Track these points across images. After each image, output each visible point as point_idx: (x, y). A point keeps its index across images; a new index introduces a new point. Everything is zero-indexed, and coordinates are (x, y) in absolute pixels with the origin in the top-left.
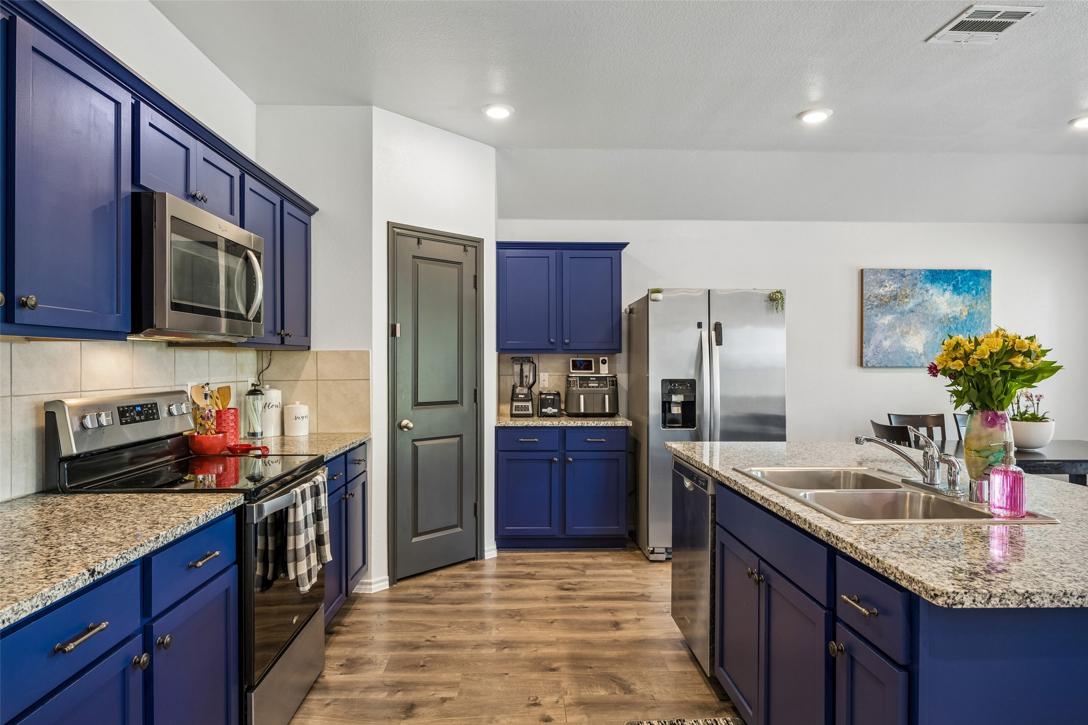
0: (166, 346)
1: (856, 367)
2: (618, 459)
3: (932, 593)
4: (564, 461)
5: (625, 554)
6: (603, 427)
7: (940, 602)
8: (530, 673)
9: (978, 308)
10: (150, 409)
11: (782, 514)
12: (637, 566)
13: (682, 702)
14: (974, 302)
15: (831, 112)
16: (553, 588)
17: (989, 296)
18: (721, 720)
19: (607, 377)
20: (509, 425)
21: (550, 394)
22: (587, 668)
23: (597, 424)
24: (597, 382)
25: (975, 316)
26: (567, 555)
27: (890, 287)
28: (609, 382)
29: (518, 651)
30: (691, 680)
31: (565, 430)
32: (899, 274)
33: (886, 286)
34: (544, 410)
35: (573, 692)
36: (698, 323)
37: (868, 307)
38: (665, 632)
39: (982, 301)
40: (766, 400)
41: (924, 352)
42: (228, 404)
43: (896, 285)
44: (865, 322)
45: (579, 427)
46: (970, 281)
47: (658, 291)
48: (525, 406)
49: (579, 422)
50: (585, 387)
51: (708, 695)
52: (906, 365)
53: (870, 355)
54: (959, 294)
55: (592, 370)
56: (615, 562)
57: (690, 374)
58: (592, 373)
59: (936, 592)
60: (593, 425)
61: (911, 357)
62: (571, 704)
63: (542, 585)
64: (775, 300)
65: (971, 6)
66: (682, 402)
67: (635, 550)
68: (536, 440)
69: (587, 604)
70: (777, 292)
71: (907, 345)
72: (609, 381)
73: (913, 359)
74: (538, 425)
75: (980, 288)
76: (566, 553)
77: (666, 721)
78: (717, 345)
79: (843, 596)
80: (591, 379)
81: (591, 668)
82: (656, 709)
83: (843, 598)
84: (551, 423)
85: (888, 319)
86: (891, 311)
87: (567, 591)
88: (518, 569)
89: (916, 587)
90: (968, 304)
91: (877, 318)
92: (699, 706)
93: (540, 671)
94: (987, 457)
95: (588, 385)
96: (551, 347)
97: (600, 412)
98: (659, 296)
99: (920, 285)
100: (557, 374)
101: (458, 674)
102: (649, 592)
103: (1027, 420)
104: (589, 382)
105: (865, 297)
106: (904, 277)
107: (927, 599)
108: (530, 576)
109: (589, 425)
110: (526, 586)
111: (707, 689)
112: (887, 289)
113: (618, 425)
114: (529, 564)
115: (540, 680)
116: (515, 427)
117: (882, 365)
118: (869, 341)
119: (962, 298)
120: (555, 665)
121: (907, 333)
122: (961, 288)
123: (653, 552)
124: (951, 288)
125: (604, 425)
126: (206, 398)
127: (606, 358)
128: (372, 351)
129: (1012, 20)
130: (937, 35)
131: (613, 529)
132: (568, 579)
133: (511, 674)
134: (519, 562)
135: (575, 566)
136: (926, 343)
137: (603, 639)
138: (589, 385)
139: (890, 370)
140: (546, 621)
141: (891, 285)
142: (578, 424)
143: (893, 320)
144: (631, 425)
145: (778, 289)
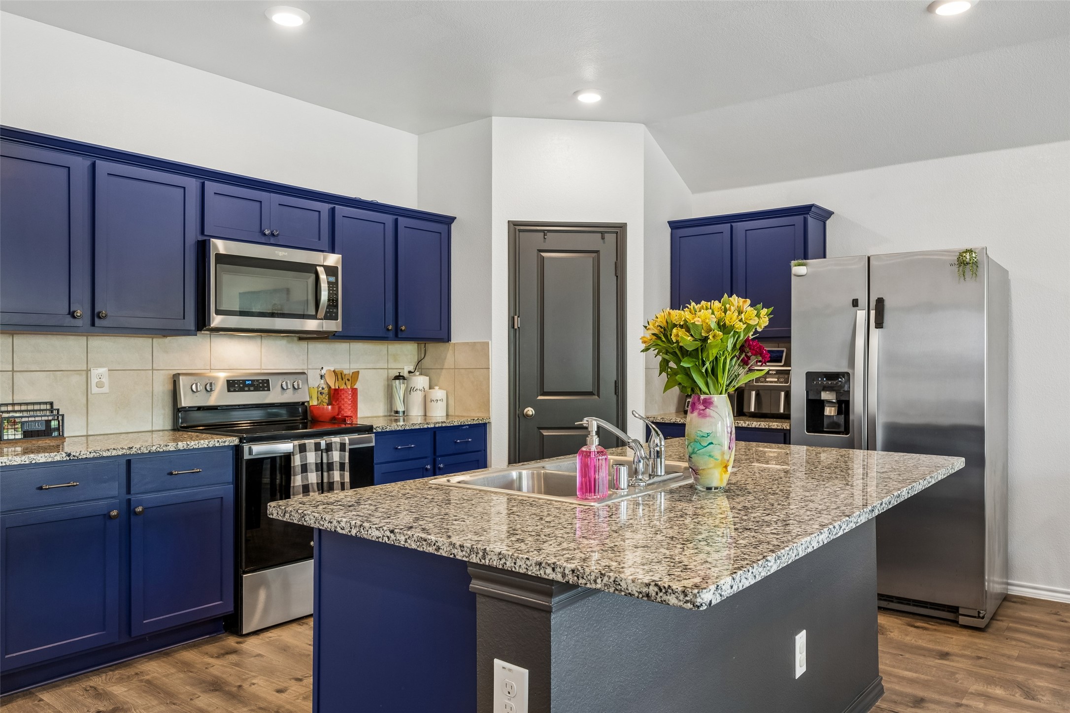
0: (298, 340)
10: (260, 383)
20: (657, 421)
23: (748, 425)
24: (777, 376)
36: (853, 300)
42: (355, 385)
57: (841, 366)
60: (744, 425)
64: (964, 264)
66: (835, 401)
70: (967, 251)
78: (877, 328)
80: (771, 372)
95: (765, 380)
98: (802, 270)
104: (770, 376)
113: (773, 427)
116: (663, 423)
125: (757, 426)
126: (321, 378)
128: (491, 342)
138: (767, 380)
145: (971, 247)
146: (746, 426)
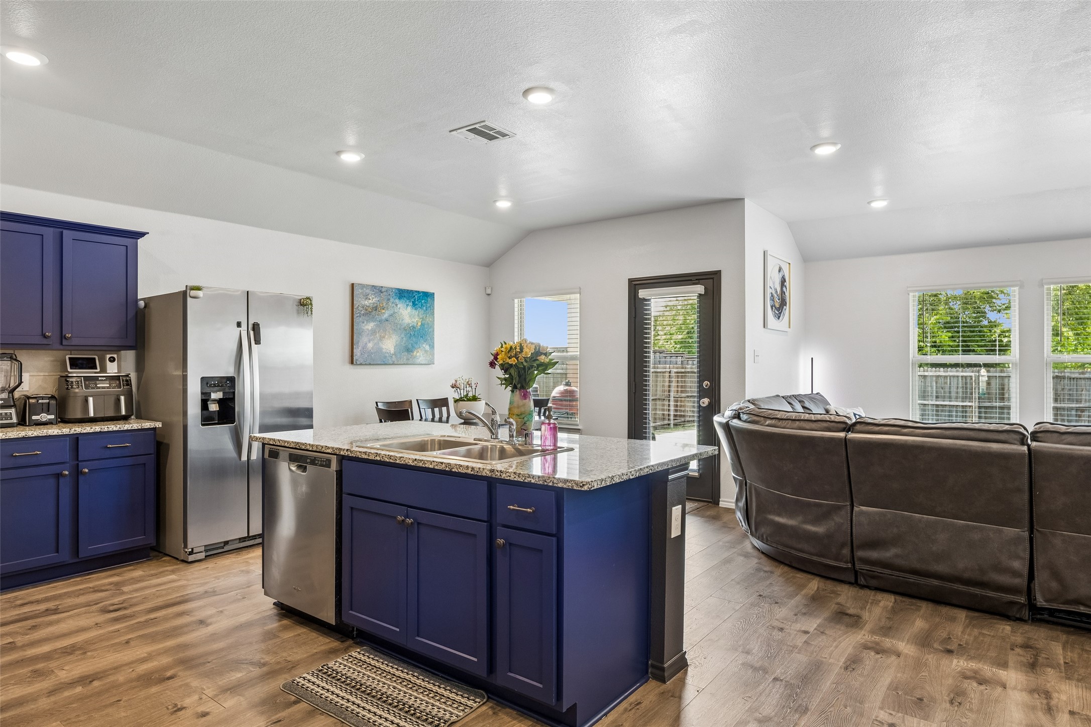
1: (348, 364)
2: (145, 464)
3: (581, 485)
4: (77, 473)
5: (154, 563)
6: (128, 431)
7: (586, 488)
8: (147, 689)
9: (427, 320)
11: (442, 467)
12: (178, 570)
13: (314, 655)
14: (424, 316)
15: (363, 156)
16: (96, 614)
17: (433, 312)
18: (353, 653)
19: (120, 376)
21: (43, 398)
22: (204, 663)
23: (120, 428)
24: (108, 382)
25: (425, 326)
26: (81, 580)
27: (372, 300)
28: (123, 382)
29: (112, 678)
30: (308, 638)
31: (78, 438)
32: (378, 290)
33: (370, 299)
34: (34, 418)
35: (210, 686)
36: (238, 322)
37: (357, 315)
38: (255, 613)
39: (429, 316)
40: (297, 395)
41: (395, 352)
43: (376, 299)
44: (355, 327)
45: (97, 432)
46: (422, 300)
47: (198, 289)
48: (6, 414)
49: (97, 427)
50: (93, 388)
51: (329, 642)
52: (383, 363)
53: (359, 354)
54: (416, 309)
55: (96, 369)
56: (147, 573)
57: (230, 372)
58: (96, 373)
59: (584, 483)
60: (115, 429)
61: (386, 357)
62: (216, 694)
63: (78, 615)
64: (305, 305)
65: (484, 121)
66: (220, 399)
67: (161, 558)
68: (38, 453)
69: (153, 616)
70: (307, 298)
71: (384, 347)
72: (123, 380)
73: (388, 358)
74: (40, 435)
75: (428, 305)
76: (78, 579)
77: (313, 671)
78: (256, 344)
79: (509, 507)
80: (100, 378)
81: (209, 662)
82: (297, 667)
83: (510, 509)
84: (59, 431)
85: (370, 326)
86: (373, 319)
87: (118, 612)
88: (26, 609)
89: (570, 484)
90: (421, 317)
91: (364, 325)
92: (328, 652)
93: (156, 684)
94: (523, 418)
95: (96, 386)
96: (45, 341)
97: (113, 415)
98: (200, 293)
99: (392, 300)
100: (42, 374)
101: (54, 724)
102: (211, 588)
103: (469, 400)
104: (98, 382)
105: (355, 307)
106: (382, 293)
107: (577, 489)
108: (56, 611)
109: (110, 429)
110: (58, 622)
111: (325, 639)
112: (370, 301)
113: (146, 427)
114: (38, 601)
115: (165, 690)
116: (7, 439)
117: (367, 363)
118: (358, 343)
119: (418, 312)
120: (169, 674)
121: (384, 337)
122: (417, 304)
123: (191, 553)
124: (411, 304)
125: (129, 428)
127: (115, 356)
129: (499, 136)
130: (459, 131)
131: (139, 540)
132: (106, 601)
133: (124, 699)
134: (19, 602)
135: (103, 588)
136: (396, 345)
137: (199, 638)
138: (98, 385)
139: (372, 366)
140: (119, 644)
141: (373, 298)
142: (96, 430)
143: (374, 327)
144: (161, 426)
145: (308, 295)
146: (117, 430)
